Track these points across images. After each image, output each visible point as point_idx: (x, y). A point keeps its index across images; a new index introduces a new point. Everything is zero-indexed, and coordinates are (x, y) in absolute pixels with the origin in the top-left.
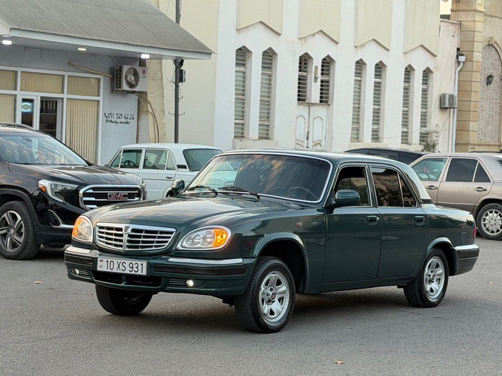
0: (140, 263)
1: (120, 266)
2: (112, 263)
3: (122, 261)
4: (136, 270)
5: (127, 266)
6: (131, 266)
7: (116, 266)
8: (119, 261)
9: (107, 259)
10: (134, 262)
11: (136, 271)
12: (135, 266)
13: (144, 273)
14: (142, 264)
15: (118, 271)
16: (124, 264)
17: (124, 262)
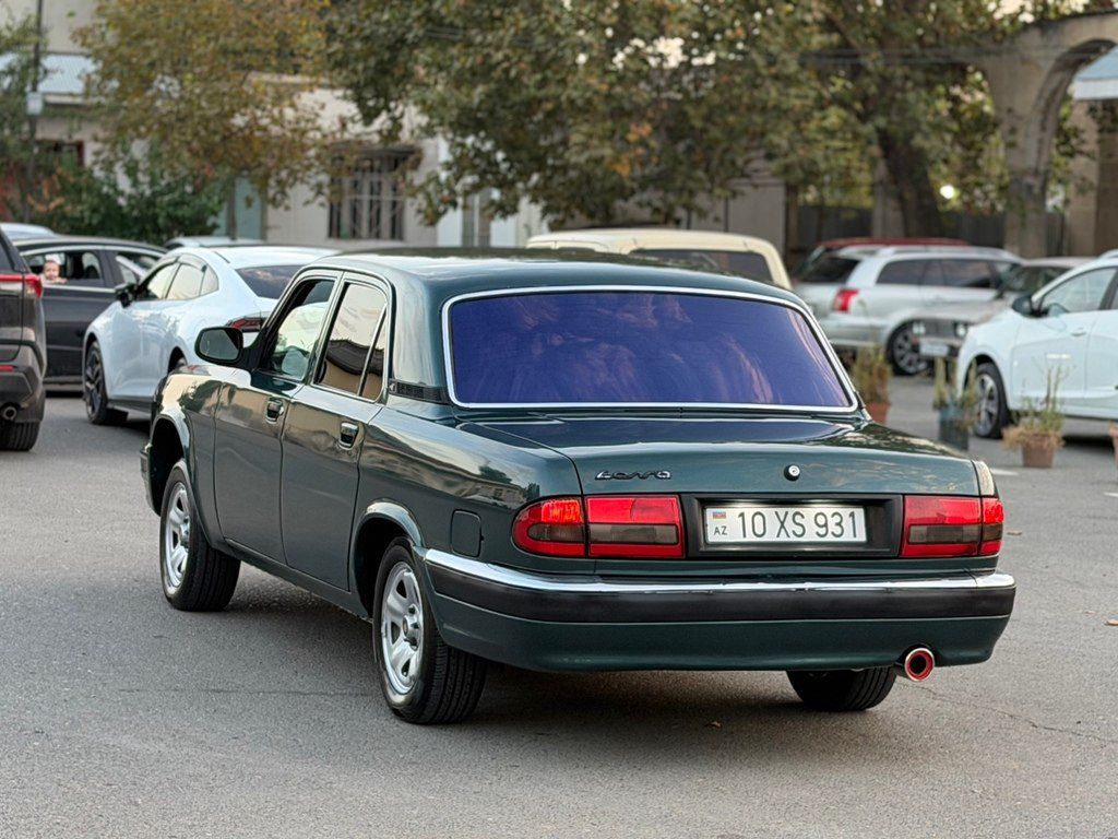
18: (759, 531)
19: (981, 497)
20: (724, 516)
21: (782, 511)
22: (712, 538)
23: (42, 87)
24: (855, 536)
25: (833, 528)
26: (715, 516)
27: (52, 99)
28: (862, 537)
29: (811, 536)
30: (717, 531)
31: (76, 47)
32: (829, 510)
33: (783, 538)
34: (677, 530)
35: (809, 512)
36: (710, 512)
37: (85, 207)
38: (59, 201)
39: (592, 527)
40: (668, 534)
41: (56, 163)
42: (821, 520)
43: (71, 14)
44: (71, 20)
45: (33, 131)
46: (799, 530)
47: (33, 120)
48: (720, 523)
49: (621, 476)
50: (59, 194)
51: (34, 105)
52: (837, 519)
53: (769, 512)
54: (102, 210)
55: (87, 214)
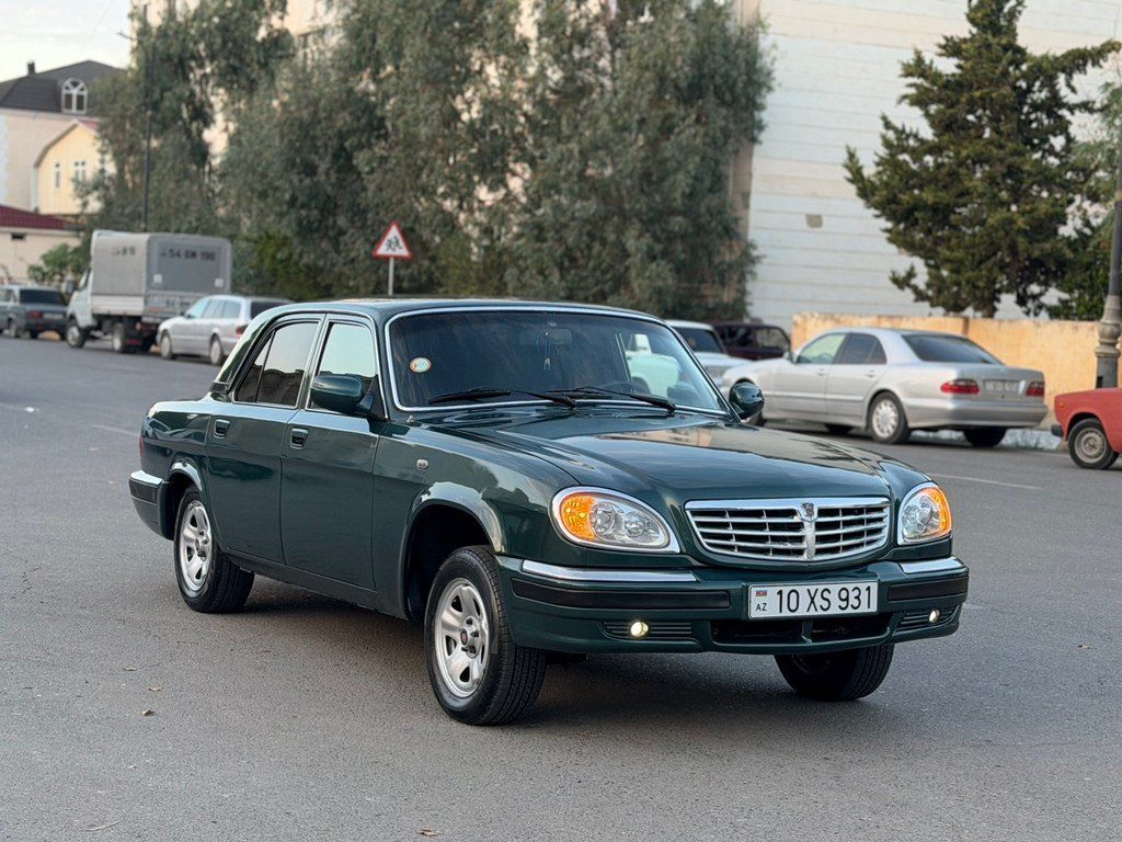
0: (863, 586)
1: (815, 600)
2: (793, 595)
3: (821, 588)
4: (856, 603)
5: (833, 597)
6: (844, 595)
7: (805, 600)
8: (813, 589)
9: (779, 589)
10: (850, 587)
11: (856, 605)
12: (853, 595)
13: (874, 608)
14: (868, 589)
15: (812, 612)
16: (826, 595)
17: (826, 590)
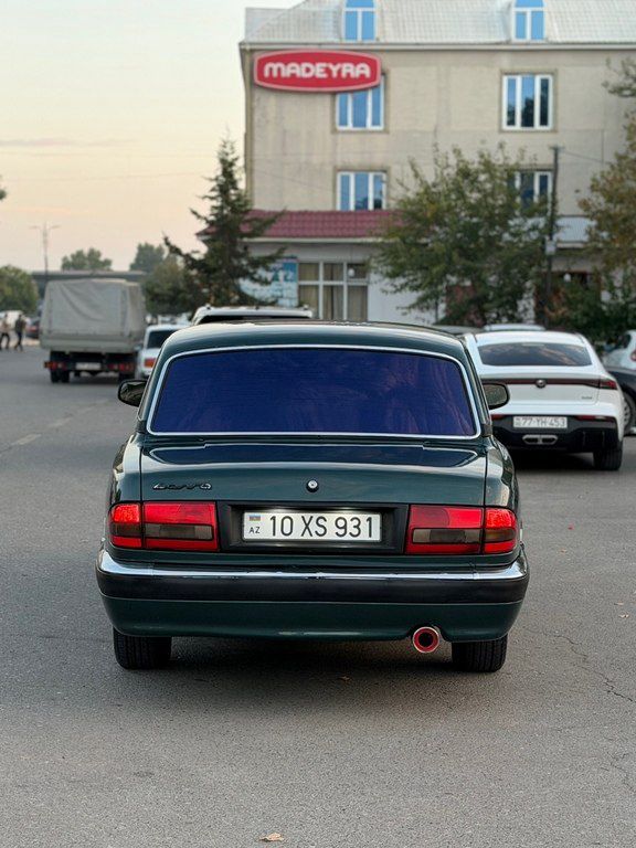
18: (287, 530)
19: (485, 506)
20: (258, 518)
21: (307, 516)
22: (247, 535)
23: (555, 237)
24: (370, 536)
25: (351, 529)
26: (251, 518)
27: (561, 245)
28: (376, 537)
29: (331, 536)
30: (252, 530)
31: (581, 212)
32: (348, 515)
33: (307, 537)
34: (213, 530)
35: (331, 517)
36: (247, 515)
37: (579, 312)
38: (564, 309)
39: (148, 526)
40: (205, 532)
41: (560, 286)
42: (341, 523)
43: (577, 191)
44: (578, 194)
45: (550, 267)
46: (321, 531)
47: (550, 259)
48: (254, 524)
49: (172, 487)
50: (563, 305)
51: (550, 249)
52: (356, 522)
53: (297, 516)
54: (592, 314)
55: (579, 317)
